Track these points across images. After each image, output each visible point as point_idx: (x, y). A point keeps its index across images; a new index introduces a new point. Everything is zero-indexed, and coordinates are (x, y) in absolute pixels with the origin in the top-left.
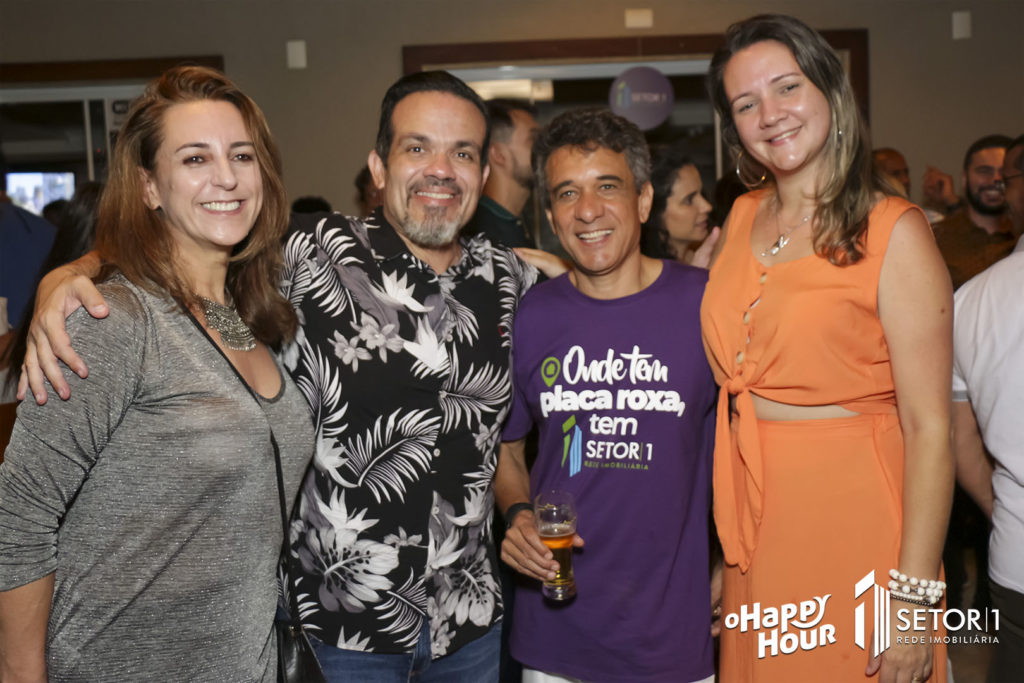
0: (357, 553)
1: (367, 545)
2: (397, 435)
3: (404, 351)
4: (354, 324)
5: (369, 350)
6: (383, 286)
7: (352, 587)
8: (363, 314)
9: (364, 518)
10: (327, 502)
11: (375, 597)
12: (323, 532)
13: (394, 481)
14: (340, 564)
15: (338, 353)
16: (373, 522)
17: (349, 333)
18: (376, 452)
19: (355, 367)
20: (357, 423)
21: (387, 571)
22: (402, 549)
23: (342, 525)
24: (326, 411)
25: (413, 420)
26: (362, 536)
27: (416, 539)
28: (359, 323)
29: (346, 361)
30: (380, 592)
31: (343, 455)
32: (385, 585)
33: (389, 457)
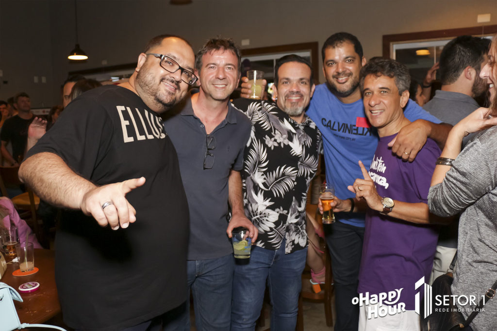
0: (265, 214)
1: (269, 211)
2: (283, 174)
3: (289, 145)
4: (273, 134)
5: (277, 143)
6: (283, 121)
7: (261, 225)
8: (276, 130)
9: (269, 202)
10: (257, 194)
11: (268, 229)
12: (253, 205)
13: (281, 190)
14: (258, 216)
15: (267, 143)
16: (272, 203)
17: (271, 137)
18: (276, 179)
19: (272, 148)
20: (271, 168)
21: (274, 221)
22: (280, 214)
23: (261, 203)
24: (260, 163)
25: (289, 170)
26: (268, 208)
27: (285, 212)
28: (275, 133)
29: (269, 146)
30: (270, 228)
31: (265, 179)
32: (273, 226)
33: (280, 182)
